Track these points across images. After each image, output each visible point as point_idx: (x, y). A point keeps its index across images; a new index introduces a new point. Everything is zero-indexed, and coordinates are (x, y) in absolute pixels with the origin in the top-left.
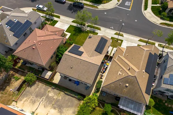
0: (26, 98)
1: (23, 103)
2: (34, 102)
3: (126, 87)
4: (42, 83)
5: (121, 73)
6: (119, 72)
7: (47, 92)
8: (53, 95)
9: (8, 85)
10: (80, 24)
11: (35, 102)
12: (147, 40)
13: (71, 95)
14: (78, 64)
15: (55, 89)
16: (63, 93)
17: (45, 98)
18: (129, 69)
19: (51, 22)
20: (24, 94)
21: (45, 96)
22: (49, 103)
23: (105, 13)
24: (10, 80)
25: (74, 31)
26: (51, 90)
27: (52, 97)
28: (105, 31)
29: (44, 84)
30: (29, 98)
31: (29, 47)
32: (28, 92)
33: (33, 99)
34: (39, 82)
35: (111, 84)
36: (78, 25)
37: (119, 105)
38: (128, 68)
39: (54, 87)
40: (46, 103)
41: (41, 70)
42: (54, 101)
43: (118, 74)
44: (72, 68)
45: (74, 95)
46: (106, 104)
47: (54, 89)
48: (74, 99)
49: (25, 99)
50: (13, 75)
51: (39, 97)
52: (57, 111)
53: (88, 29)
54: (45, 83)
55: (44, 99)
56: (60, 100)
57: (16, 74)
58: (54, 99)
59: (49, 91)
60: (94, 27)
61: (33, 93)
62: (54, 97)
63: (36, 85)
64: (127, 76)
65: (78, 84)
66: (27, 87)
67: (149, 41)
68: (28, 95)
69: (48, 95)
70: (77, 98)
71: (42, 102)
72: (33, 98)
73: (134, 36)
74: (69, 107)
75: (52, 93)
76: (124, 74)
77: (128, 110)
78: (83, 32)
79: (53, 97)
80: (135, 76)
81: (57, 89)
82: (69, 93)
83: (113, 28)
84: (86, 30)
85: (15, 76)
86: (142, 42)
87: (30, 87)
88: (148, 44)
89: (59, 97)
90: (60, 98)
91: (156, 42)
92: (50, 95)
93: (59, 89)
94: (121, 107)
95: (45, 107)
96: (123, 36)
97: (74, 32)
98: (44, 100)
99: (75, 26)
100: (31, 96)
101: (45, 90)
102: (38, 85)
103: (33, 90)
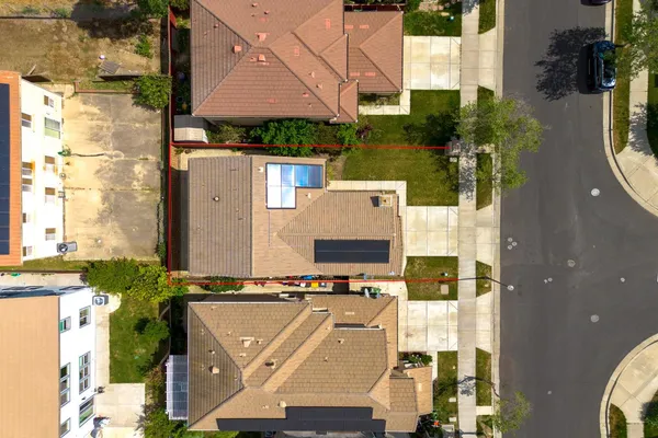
0: (98, 112)
1: (82, 113)
2: (96, 138)
7: (142, 157)
8: (141, 176)
9: (111, 39)
11: (98, 141)
13: (162, 225)
15: (162, 171)
16: (158, 198)
17: (123, 158)
19: (445, 10)
20: (107, 99)
21: (129, 157)
22: (111, 177)
23: (595, 192)
24: (130, 32)
25: (430, 118)
26: (151, 164)
27: (134, 175)
28: (479, 224)
30: (102, 119)
32: (118, 105)
33: (105, 130)
34: (162, 115)
39: (162, 167)
40: (110, 170)
42: (123, 188)
45: (162, 230)
47: (159, 168)
48: (155, 234)
49: (95, 110)
50: (149, 31)
51: (116, 144)
52: (101, 207)
53: (467, 163)
55: (118, 159)
56: (133, 202)
57: (156, 36)
58: (130, 184)
59: (147, 159)
61: (122, 121)
62: (135, 183)
63: (147, 113)
66: (130, 96)
68: (110, 110)
69: (133, 163)
70: (158, 242)
71: (107, 158)
72: (108, 128)
73: (498, 328)
74: (125, 229)
75: (145, 172)
77: (169, 383)
78: (439, 152)
79: (135, 179)
81: (162, 178)
82: (162, 215)
83: (510, 248)
84: (458, 157)
85: (149, 38)
86: (477, 362)
87: (137, 104)
88: (476, 384)
89: (143, 194)
90: (140, 199)
92: (138, 168)
94: (170, 363)
95: (98, 172)
96: (478, 294)
97: (424, 121)
98: (115, 159)
100: (110, 119)
101: (145, 148)
102: (150, 121)
103: (129, 116)
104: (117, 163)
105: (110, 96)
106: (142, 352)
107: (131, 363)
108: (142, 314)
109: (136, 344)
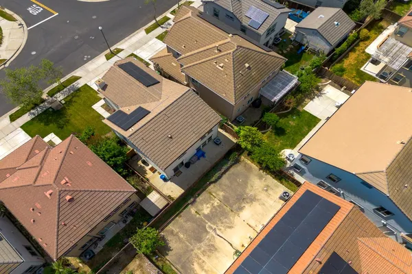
0: (195, 264)
1: (206, 271)
2: (212, 248)
3: (249, 68)
4: (170, 222)
5: (221, 65)
6: (217, 66)
7: (198, 216)
8: (208, 205)
10: (33, 108)
11: (213, 246)
12: (154, 21)
13: (223, 170)
14: (169, 123)
15: (196, 197)
16: (212, 186)
17: (209, 224)
18: (218, 50)
20: (182, 267)
21: (204, 221)
22: (226, 218)
23: (34, 53)
25: (47, 125)
26: (196, 207)
27: (212, 209)
28: (88, 72)
29: (173, 220)
30: (198, 257)
31: (59, 208)
32: (179, 258)
33: (203, 249)
34: (162, 230)
35: (235, 87)
36: (32, 111)
37: (273, 100)
38: (216, 51)
39: (192, 200)
40: (222, 223)
41: (130, 218)
42: (225, 207)
43: (222, 69)
44: (171, 138)
45: (225, 168)
46: (264, 120)
47: (194, 201)
48: (232, 170)
49: (196, 266)
51: (204, 235)
52: (247, 206)
53: (60, 97)
54: (171, 216)
55: (212, 225)
56: (227, 194)
58: (219, 206)
59: (196, 212)
60: (64, 86)
61: (187, 246)
62: (216, 204)
63: (169, 238)
64: (233, 56)
65: (203, 155)
66: (167, 257)
67: (158, 19)
68: (188, 259)
69: (205, 216)
70: (233, 164)
71: (217, 231)
72: (199, 249)
73: (131, 35)
74: (245, 183)
75: (204, 206)
76: (226, 60)
77: (284, 92)
78: (64, 108)
79: (214, 207)
80: (238, 46)
81: (199, 195)
82: (217, 175)
83: (89, 57)
84: (60, 101)
87: (169, 249)
88: (162, 24)
89: (218, 195)
90: (221, 194)
91: (164, 15)
92: (206, 210)
93: (199, 192)
94: (277, 98)
95: (230, 227)
96: (122, 50)
97: (51, 125)
98: (214, 227)
99: (33, 120)
100: (193, 253)
101: (191, 219)
102: (172, 232)
103: (180, 245)
104: (214, 223)
105: (178, 267)
106: (292, 122)
107: (302, 121)
108: (276, 139)
109: (291, 128)
